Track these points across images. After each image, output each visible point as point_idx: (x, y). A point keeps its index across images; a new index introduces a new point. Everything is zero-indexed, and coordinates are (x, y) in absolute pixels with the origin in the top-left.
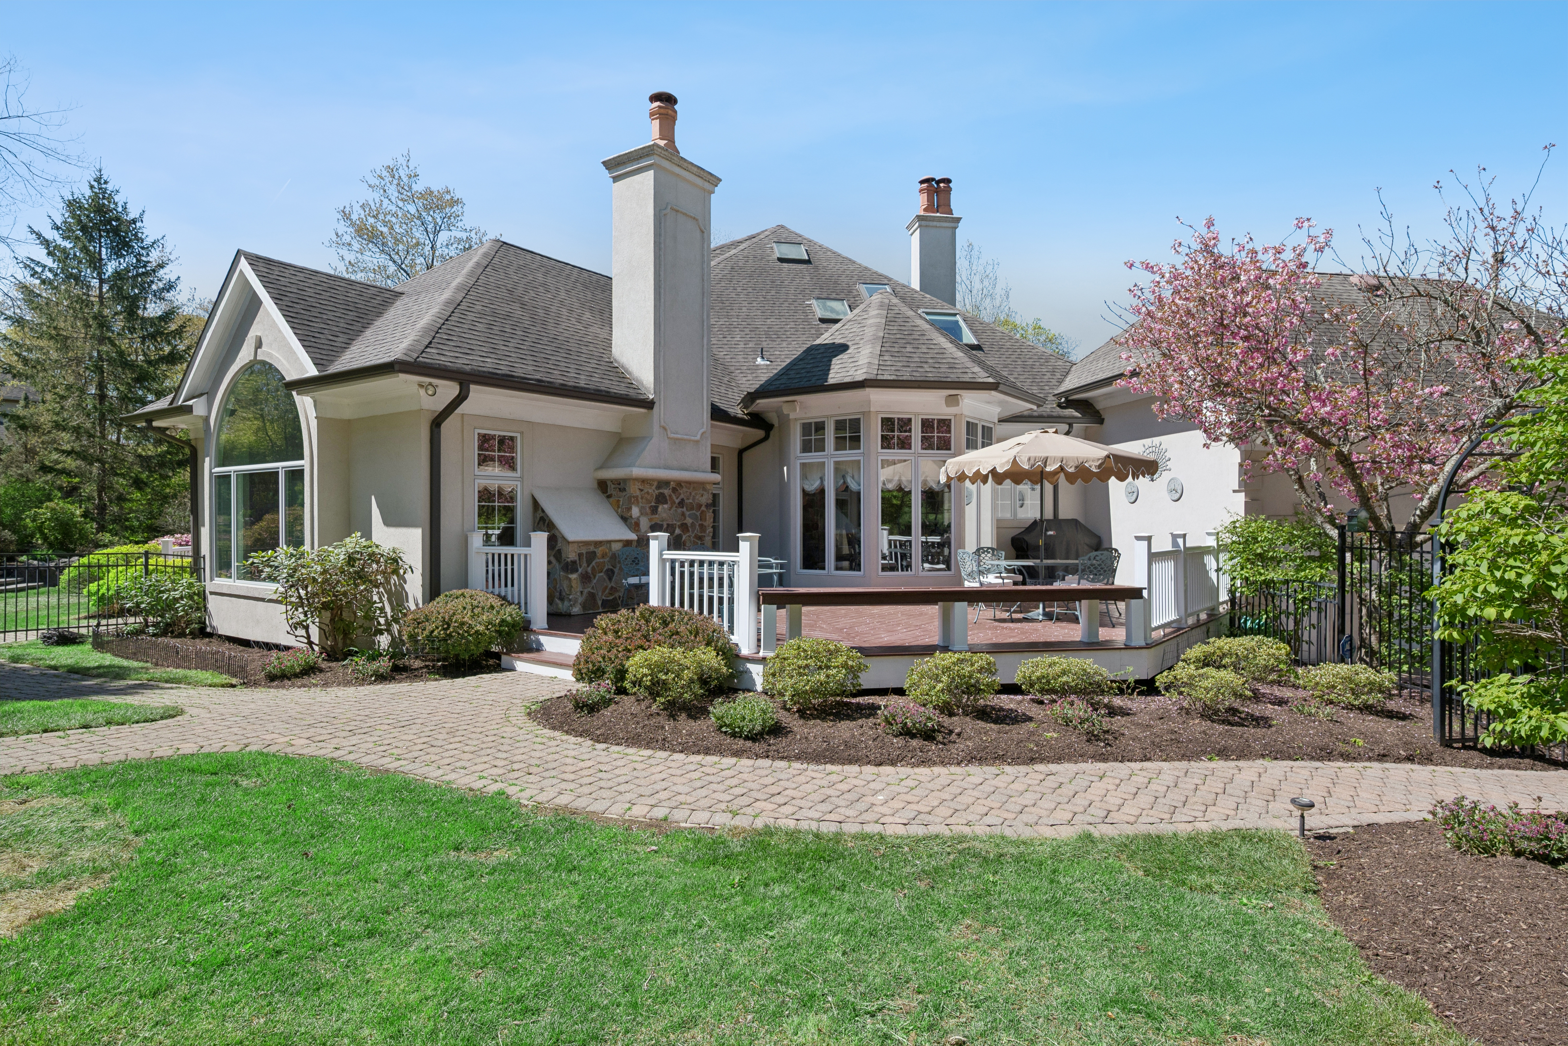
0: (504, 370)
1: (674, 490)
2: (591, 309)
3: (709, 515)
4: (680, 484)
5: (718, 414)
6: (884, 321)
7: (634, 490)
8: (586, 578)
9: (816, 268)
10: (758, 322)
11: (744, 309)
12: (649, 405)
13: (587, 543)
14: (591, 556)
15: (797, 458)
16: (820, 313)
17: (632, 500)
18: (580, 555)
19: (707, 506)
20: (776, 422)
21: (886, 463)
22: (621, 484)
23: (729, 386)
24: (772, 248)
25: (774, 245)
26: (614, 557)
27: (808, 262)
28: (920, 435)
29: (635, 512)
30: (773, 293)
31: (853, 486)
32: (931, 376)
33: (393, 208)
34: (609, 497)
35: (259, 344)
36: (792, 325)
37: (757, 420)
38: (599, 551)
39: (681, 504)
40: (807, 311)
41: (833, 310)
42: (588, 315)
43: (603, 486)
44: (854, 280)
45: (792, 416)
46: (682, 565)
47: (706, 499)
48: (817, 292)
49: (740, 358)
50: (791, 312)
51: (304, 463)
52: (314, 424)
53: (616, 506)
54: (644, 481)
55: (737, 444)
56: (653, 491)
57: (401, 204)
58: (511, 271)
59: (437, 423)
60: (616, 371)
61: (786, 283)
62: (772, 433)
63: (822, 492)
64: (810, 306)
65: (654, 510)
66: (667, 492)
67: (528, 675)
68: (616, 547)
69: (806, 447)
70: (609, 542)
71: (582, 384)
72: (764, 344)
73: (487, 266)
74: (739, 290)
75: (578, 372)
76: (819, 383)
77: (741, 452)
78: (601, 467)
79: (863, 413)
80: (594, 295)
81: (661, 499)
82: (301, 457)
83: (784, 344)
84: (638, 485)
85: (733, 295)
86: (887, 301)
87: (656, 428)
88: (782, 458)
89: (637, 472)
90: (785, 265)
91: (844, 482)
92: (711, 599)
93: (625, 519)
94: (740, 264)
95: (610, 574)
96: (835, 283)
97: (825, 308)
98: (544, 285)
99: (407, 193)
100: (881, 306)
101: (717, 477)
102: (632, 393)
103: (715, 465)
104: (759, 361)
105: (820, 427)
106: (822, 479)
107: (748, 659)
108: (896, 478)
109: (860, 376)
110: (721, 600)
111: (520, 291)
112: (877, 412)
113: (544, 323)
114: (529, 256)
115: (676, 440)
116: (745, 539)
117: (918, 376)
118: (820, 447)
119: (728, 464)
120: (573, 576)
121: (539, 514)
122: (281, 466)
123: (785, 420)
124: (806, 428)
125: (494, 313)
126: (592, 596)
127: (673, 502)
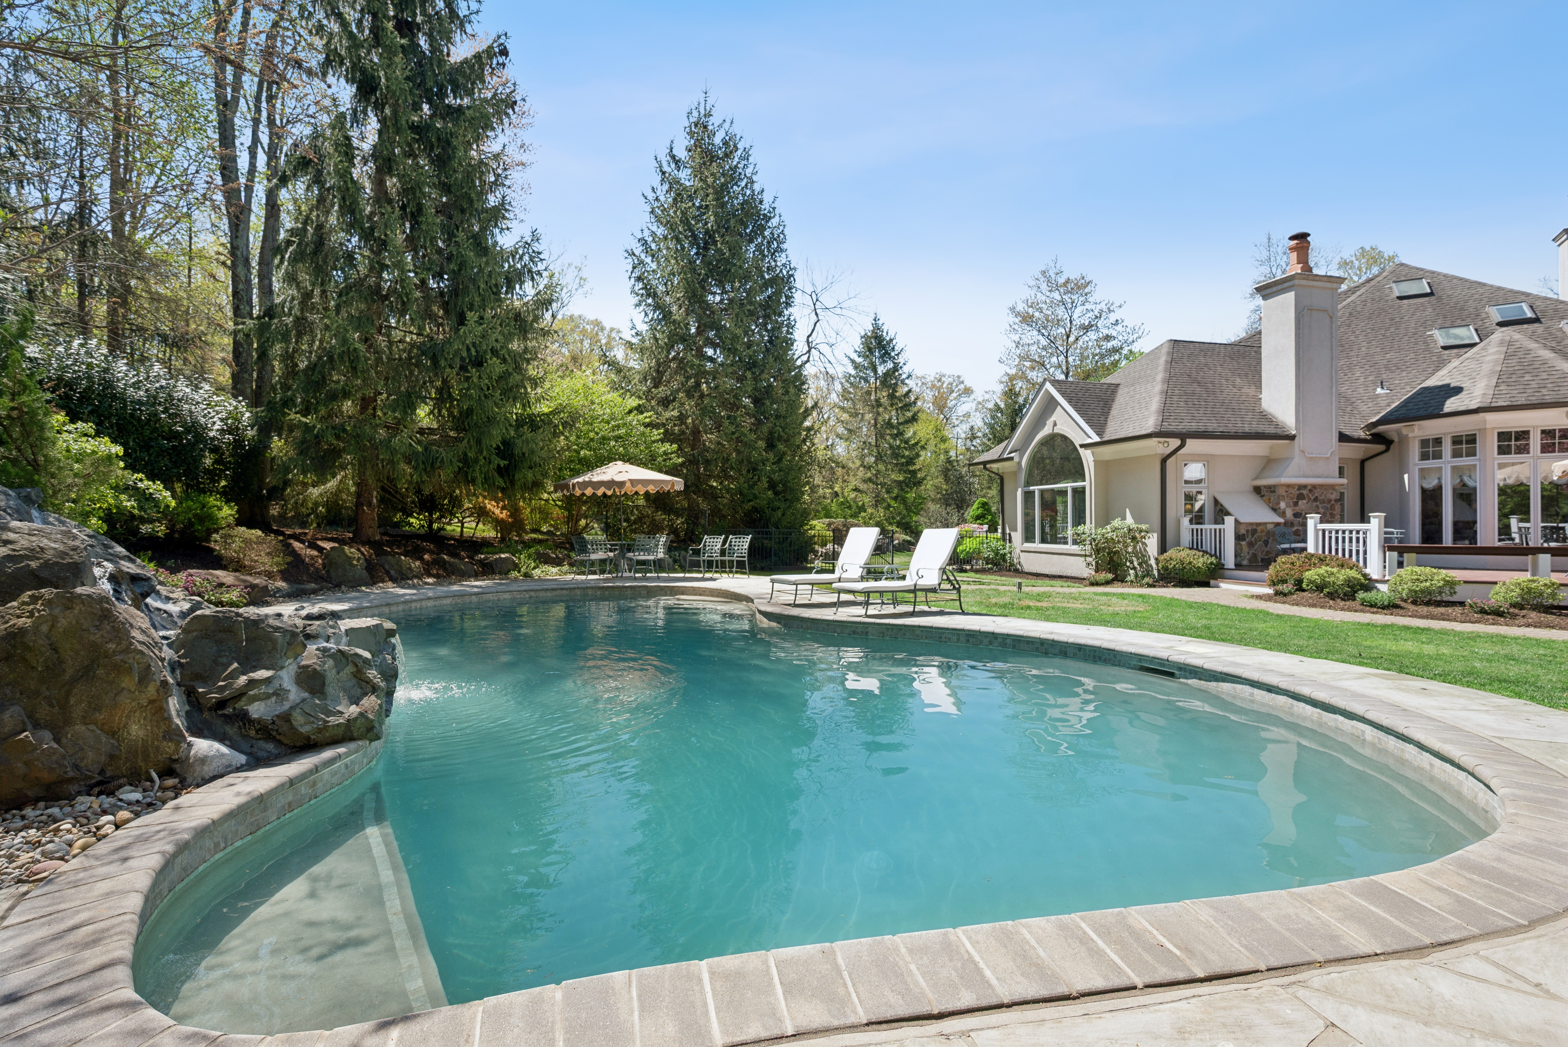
0: (1203, 429)
1: (1310, 491)
2: (1239, 375)
3: (1338, 507)
4: (1314, 487)
5: (1343, 438)
6: (1503, 356)
7: (1281, 491)
8: (1251, 545)
9: (1440, 298)
10: (1377, 358)
11: (1364, 349)
12: (1292, 438)
13: (1251, 524)
14: (1254, 532)
15: (1417, 465)
16: (1442, 341)
17: (1280, 498)
18: (1247, 531)
19: (1336, 501)
20: (1396, 439)
21: (1501, 466)
22: (1272, 489)
23: (1351, 414)
24: (1390, 288)
25: (1394, 285)
26: (1268, 532)
27: (1432, 294)
28: (1539, 442)
29: (1283, 505)
30: (1392, 330)
31: (1470, 483)
32: (1548, 399)
33: (1044, 298)
34: (1262, 496)
35: (1055, 424)
36: (1412, 355)
37: (1378, 438)
38: (1259, 529)
39: (1316, 499)
40: (1428, 342)
41: (1456, 337)
42: (1238, 380)
43: (1257, 490)
44: (1483, 303)
45: (1410, 435)
46: (1330, 532)
47: (1334, 496)
48: (1439, 322)
49: (1361, 390)
50: (1411, 345)
51: (1086, 484)
52: (1092, 465)
53: (1268, 502)
54: (1288, 486)
55: (1360, 456)
56: (1295, 492)
57: (1048, 294)
58: (1185, 360)
59: (1164, 461)
60: (1265, 417)
61: (1406, 318)
62: (1392, 447)
63: (1439, 489)
64: (1431, 336)
65: (1296, 504)
66: (1305, 492)
67: (1227, 590)
68: (1270, 527)
69: (1424, 457)
70: (1266, 524)
71: (1247, 430)
72: (1384, 376)
73: (1172, 362)
74: (1358, 332)
75: (1243, 422)
76: (1436, 412)
77: (1363, 462)
78: (1256, 478)
79: (1479, 430)
80: (1238, 363)
81: (1301, 497)
82: (1084, 481)
83: (1404, 374)
84: (1285, 488)
85: (1352, 338)
86: (1508, 338)
87: (1297, 451)
88: (1402, 468)
89: (1284, 480)
90: (1405, 302)
91: (1462, 481)
92: (1351, 551)
93: (1274, 510)
94: (1359, 309)
95: (1266, 543)
96: (1462, 309)
97: (1448, 336)
98: (1206, 365)
99: (1054, 286)
100: (1502, 343)
101: (1344, 481)
102: (1279, 431)
103: (1341, 473)
104: (1379, 390)
105: (1438, 441)
106: (1440, 479)
107: (1377, 581)
108: (1515, 476)
109: (1474, 405)
110: (1358, 552)
111: (1194, 375)
112: (1493, 429)
113: (1214, 393)
114: (1191, 345)
115: (1311, 459)
116: (1375, 517)
117: (1534, 400)
118: (1438, 456)
119: (1353, 472)
120: (1243, 543)
121: (1219, 507)
122: (1068, 486)
123: (1404, 439)
124: (1424, 443)
125: (1186, 394)
126: (1255, 555)
127: (1309, 499)
